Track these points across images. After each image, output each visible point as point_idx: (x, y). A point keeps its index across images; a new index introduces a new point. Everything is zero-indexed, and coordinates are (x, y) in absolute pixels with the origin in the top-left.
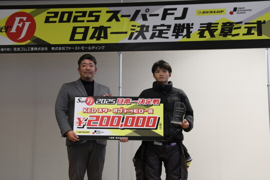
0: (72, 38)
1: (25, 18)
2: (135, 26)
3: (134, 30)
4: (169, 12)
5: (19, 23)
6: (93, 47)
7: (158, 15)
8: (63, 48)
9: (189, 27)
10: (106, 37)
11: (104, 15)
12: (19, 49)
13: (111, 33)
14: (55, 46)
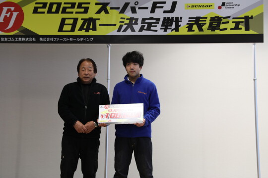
0: (61, 30)
1: (13, 9)
2: (124, 19)
3: (123, 22)
4: (158, 5)
5: (7, 13)
6: (82, 39)
7: (147, 8)
8: (52, 39)
9: (177, 20)
10: (94, 29)
11: (93, 6)
12: (6, 39)
13: (100, 25)
14: (43, 37)
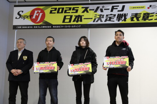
0: (64, 21)
1: (40, 11)
2: (97, 15)
3: (96, 17)
4: (115, 7)
5: (37, 13)
6: (75, 26)
7: (109, 9)
8: (59, 27)
9: (125, 15)
10: (81, 21)
11: (80, 9)
12: (36, 27)
13: (84, 19)
14: (55, 25)
